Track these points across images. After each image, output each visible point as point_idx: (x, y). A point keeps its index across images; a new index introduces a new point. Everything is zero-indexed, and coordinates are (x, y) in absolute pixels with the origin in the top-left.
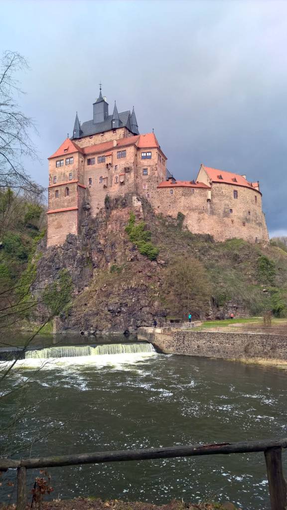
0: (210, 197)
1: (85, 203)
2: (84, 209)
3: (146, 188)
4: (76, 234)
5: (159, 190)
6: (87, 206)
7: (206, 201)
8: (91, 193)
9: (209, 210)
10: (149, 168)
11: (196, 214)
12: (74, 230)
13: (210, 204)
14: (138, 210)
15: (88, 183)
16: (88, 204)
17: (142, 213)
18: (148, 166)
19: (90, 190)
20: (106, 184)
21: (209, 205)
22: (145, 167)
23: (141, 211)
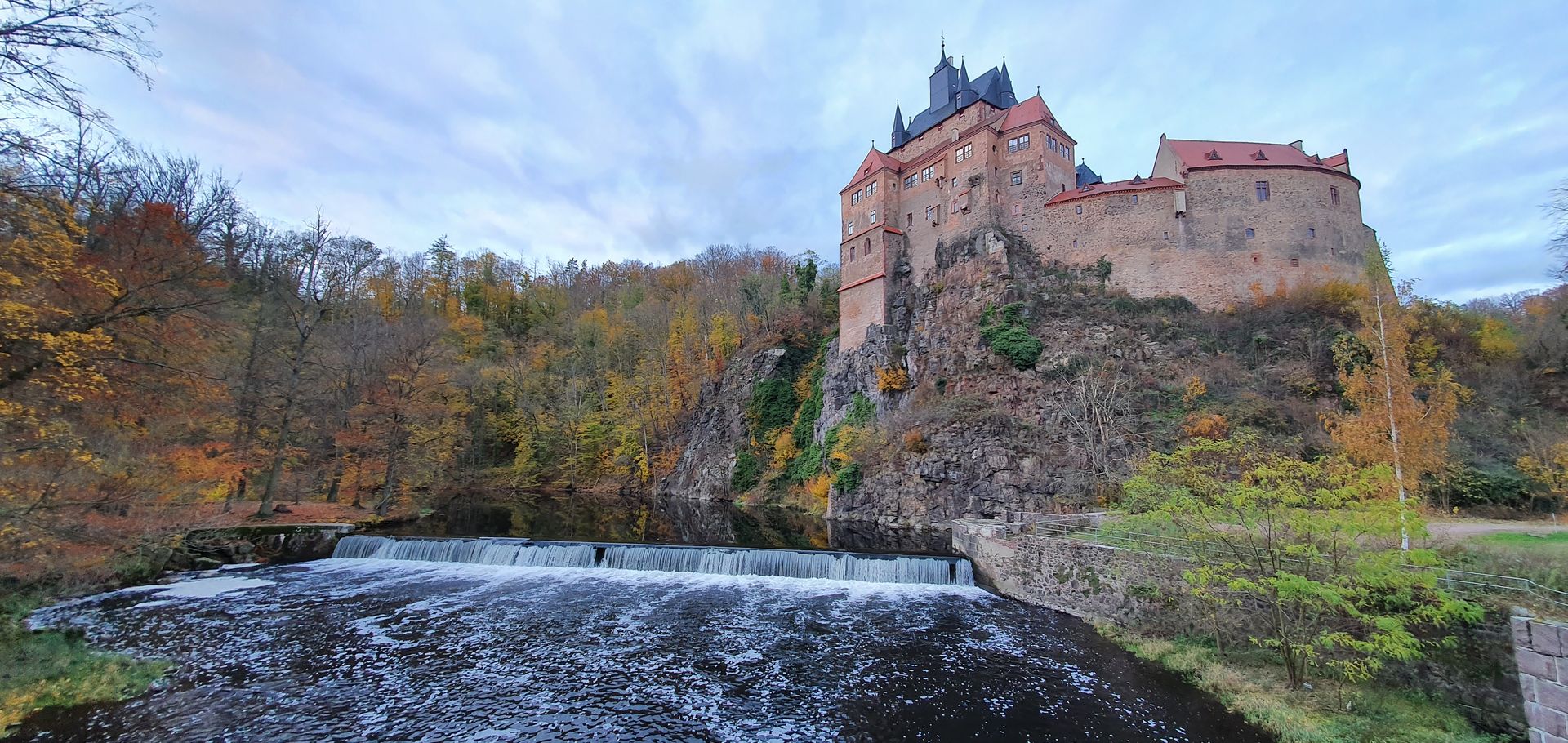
0: (1181, 206)
1: (898, 265)
2: (899, 274)
3: (1020, 212)
4: (882, 325)
5: (1048, 210)
6: (905, 267)
7: (1172, 218)
8: (911, 242)
9: (1183, 237)
10: (1024, 170)
11: (1147, 252)
12: (879, 318)
13: (1186, 223)
14: (997, 259)
15: (907, 223)
16: (907, 264)
17: (1006, 266)
18: (1021, 165)
19: (910, 235)
20: (935, 219)
21: (1181, 227)
22: (1017, 169)
23: (1004, 260)
